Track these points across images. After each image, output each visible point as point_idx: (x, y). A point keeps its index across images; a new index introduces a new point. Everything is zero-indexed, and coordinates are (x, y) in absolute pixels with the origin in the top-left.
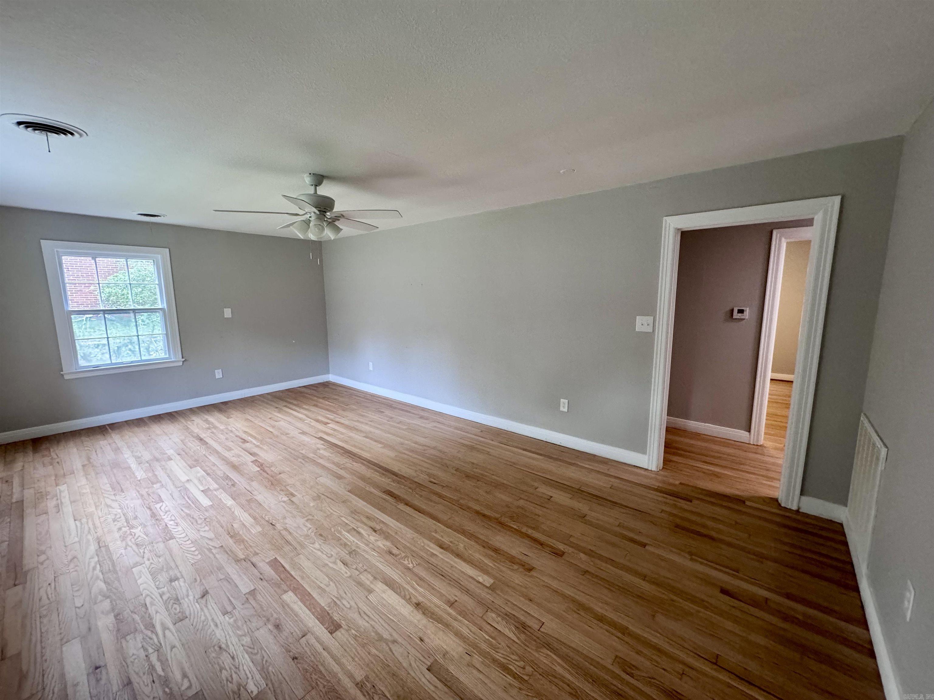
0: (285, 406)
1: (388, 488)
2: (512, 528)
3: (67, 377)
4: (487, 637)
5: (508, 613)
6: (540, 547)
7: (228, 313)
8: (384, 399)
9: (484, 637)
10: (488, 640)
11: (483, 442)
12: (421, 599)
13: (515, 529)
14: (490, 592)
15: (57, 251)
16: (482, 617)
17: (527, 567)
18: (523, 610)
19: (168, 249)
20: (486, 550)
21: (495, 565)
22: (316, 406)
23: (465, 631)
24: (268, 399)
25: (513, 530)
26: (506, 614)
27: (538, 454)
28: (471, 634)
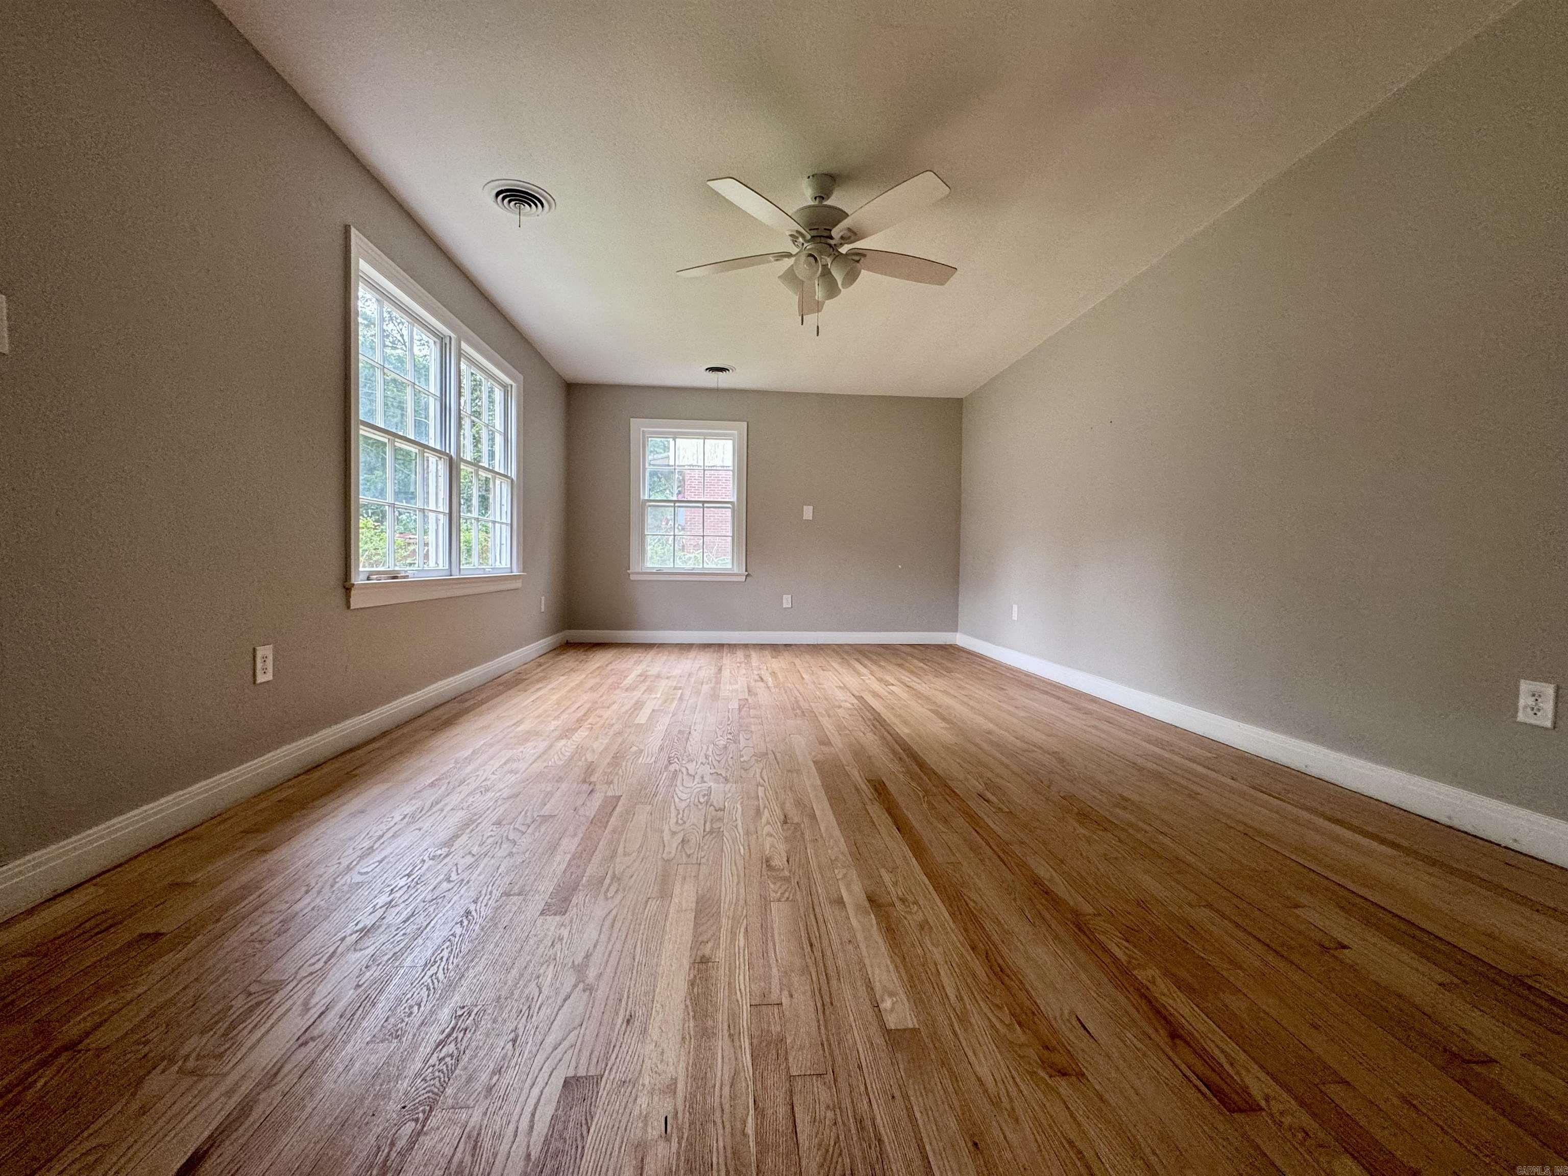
0: (858, 660)
1: (884, 779)
2: (1106, 950)
3: (632, 577)
4: (750, 1129)
5: (868, 1123)
6: (1161, 1038)
7: (808, 513)
8: (1026, 675)
9: (744, 1123)
10: (744, 1134)
11: (1203, 777)
12: (720, 955)
13: (1115, 960)
14: (879, 1040)
15: (643, 432)
16: (791, 1078)
17: (1060, 1059)
18: (922, 1149)
19: (746, 423)
20: (969, 956)
21: (960, 999)
22: (900, 665)
23: (721, 1071)
24: (847, 652)
25: (1108, 960)
26: (860, 1122)
27: (1383, 841)
28: (726, 1090)
